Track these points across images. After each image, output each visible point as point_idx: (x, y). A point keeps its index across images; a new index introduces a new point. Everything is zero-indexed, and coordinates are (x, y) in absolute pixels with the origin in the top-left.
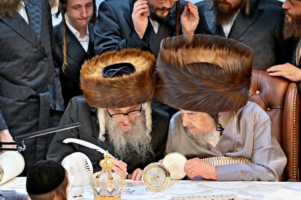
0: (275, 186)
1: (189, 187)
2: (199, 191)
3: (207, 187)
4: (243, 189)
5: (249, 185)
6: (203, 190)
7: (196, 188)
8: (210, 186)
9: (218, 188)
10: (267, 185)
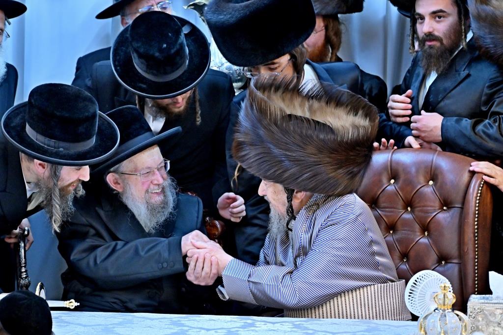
0: (406, 327)
1: (279, 328)
4: (358, 332)
5: (367, 326)
7: (289, 330)
8: (311, 327)
9: (323, 330)
10: (395, 327)
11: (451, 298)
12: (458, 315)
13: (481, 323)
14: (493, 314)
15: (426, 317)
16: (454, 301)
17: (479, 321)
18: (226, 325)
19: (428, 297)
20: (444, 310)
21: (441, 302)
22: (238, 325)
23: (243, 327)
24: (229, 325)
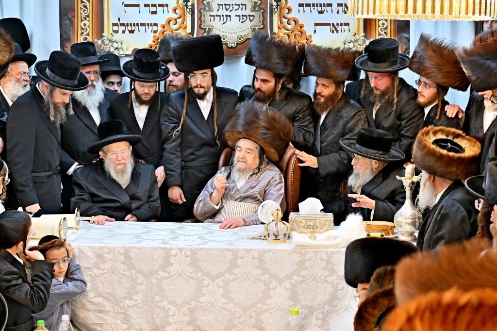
2: (204, 232)
3: (210, 229)
6: (207, 231)
8: (212, 228)
11: (281, 215)
12: (284, 223)
13: (295, 227)
14: (301, 222)
15: (269, 224)
16: (282, 216)
17: (294, 226)
18: (170, 228)
19: (269, 213)
20: (277, 221)
21: (276, 217)
22: (176, 227)
23: (179, 229)
24: (172, 228)
